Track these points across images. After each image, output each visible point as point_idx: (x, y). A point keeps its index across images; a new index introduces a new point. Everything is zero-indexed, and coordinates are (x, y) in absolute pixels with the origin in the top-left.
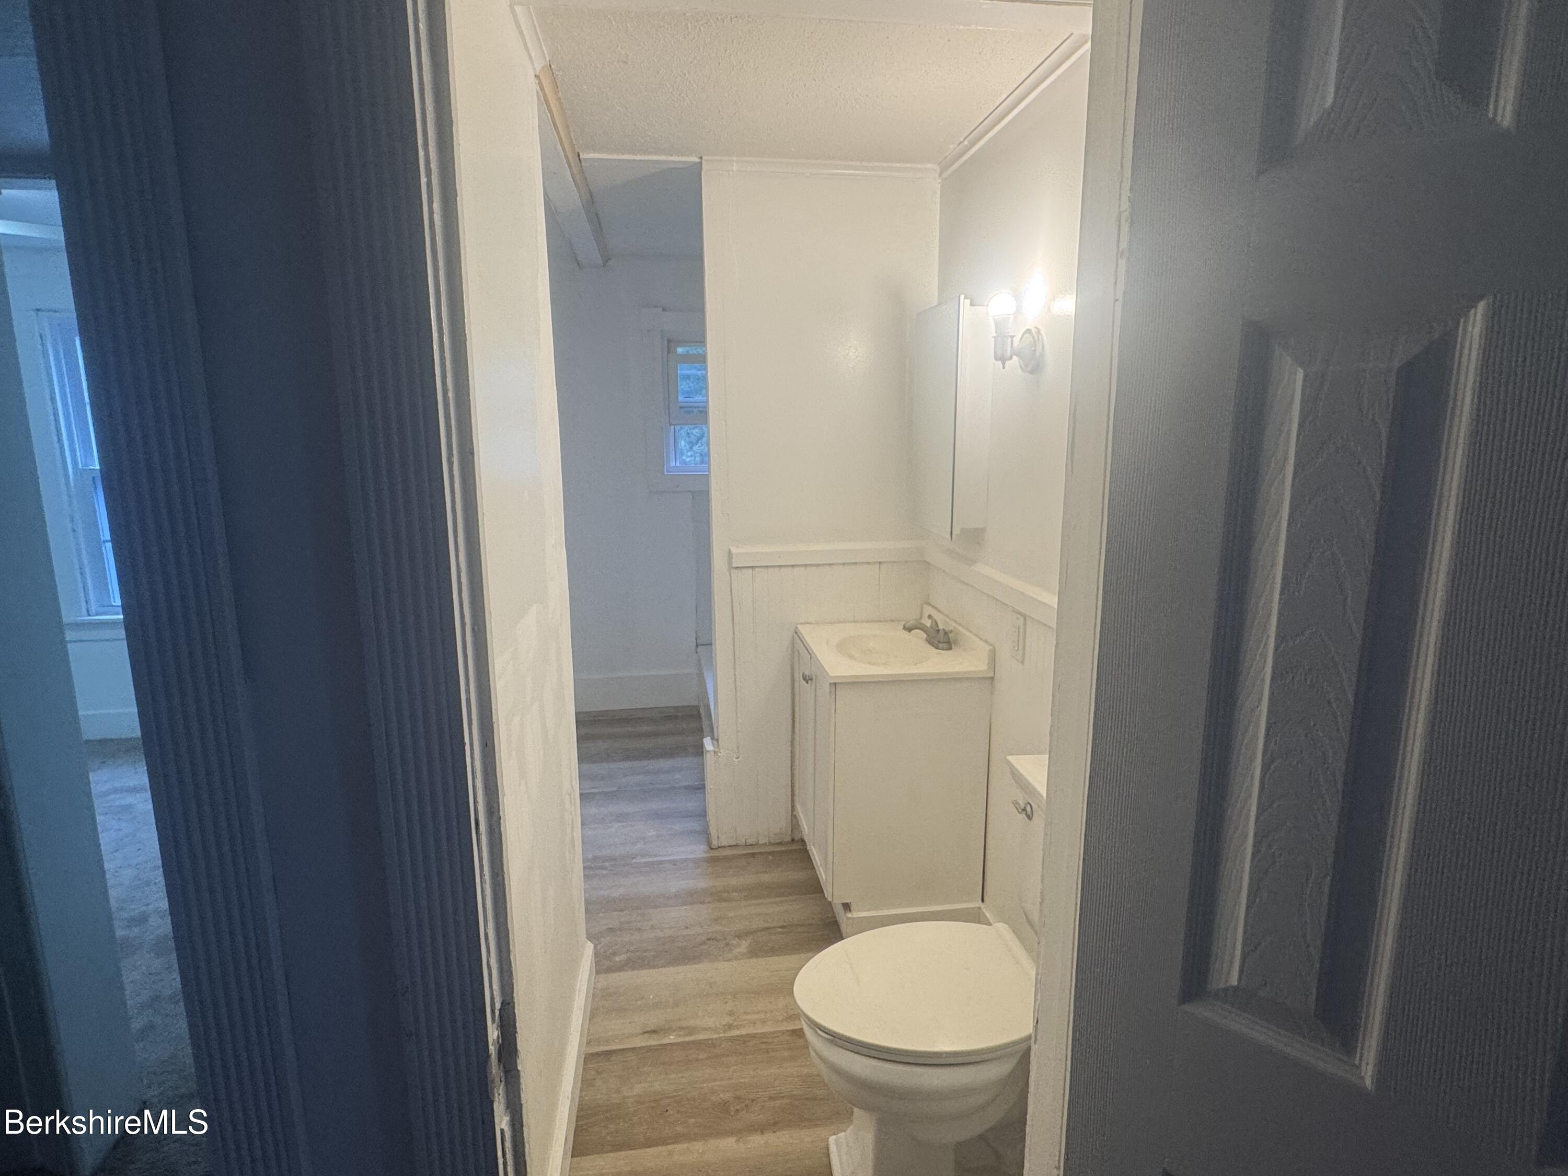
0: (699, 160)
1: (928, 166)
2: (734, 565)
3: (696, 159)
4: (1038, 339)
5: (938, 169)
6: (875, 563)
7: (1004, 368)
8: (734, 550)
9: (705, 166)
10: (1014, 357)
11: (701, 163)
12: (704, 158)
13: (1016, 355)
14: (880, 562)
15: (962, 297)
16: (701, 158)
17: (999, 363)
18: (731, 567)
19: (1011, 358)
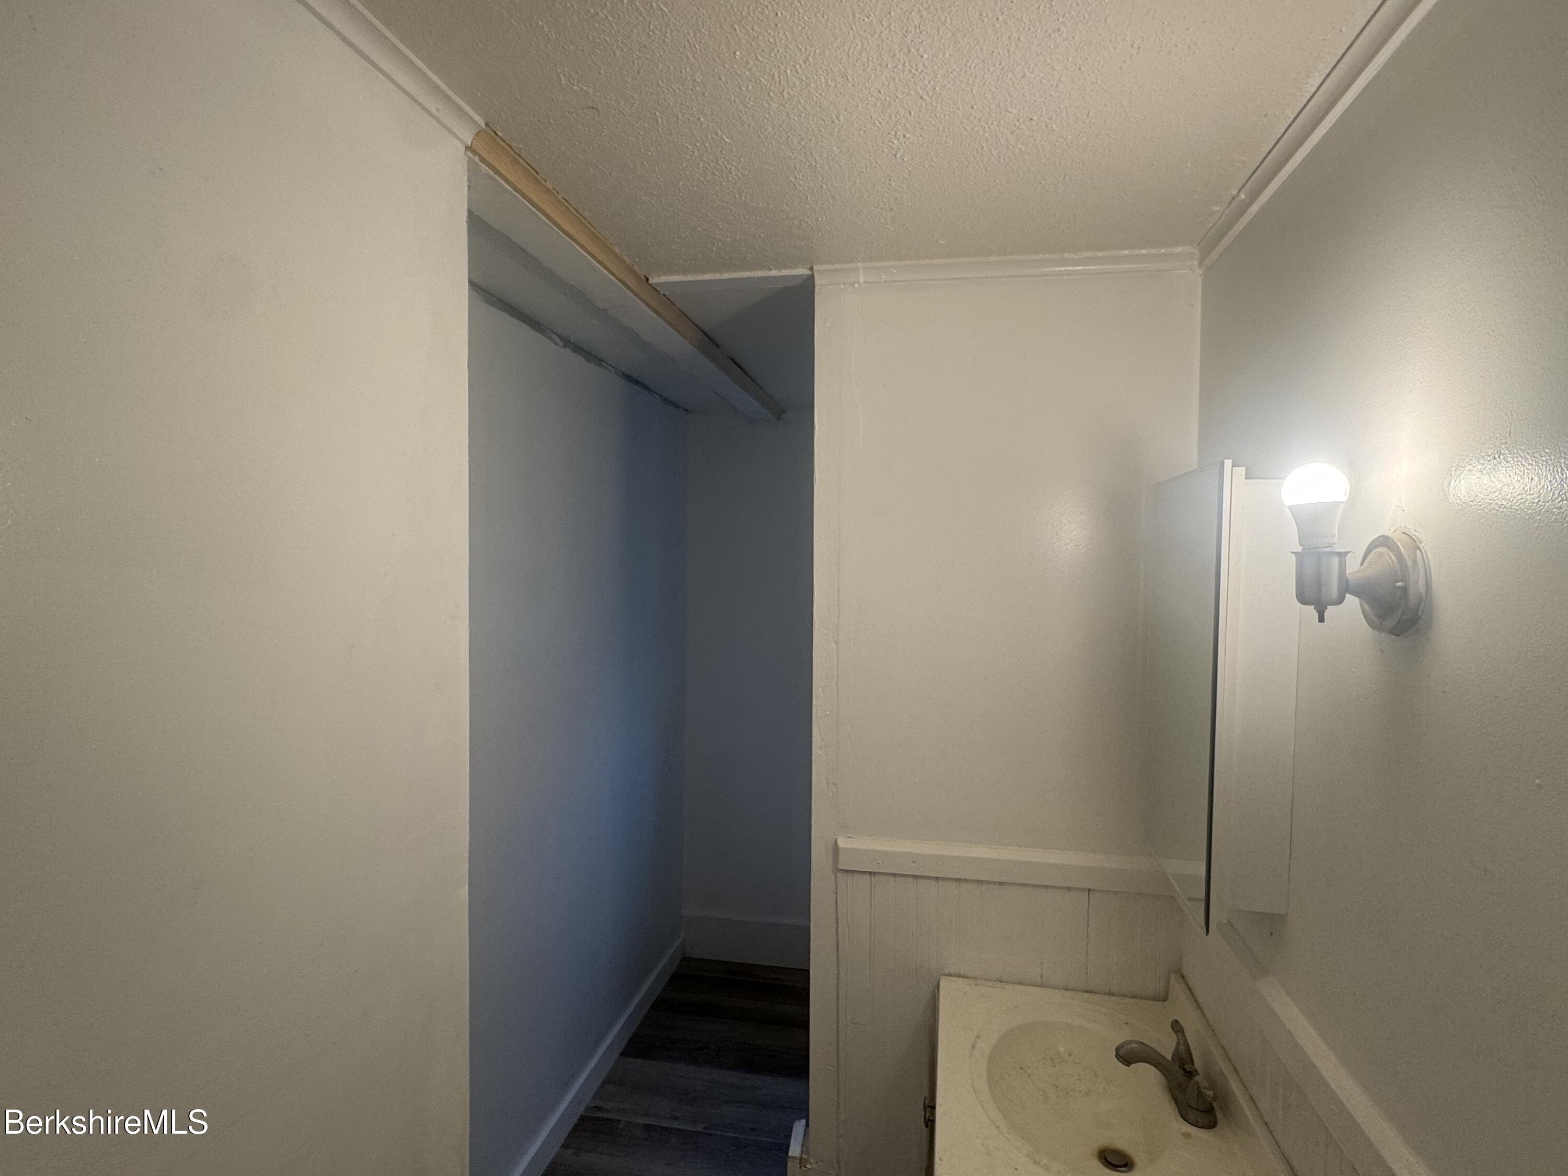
0: (809, 273)
1: (1179, 249)
2: (841, 867)
3: (803, 271)
4: (1415, 561)
5: (1197, 252)
6: (1083, 889)
7: (1321, 620)
8: (841, 844)
9: (818, 281)
10: (1349, 597)
11: (812, 276)
12: (815, 268)
13: (1355, 593)
14: (1089, 890)
15: (1228, 463)
16: (811, 269)
17: (1311, 611)
18: (837, 870)
19: (1340, 600)
